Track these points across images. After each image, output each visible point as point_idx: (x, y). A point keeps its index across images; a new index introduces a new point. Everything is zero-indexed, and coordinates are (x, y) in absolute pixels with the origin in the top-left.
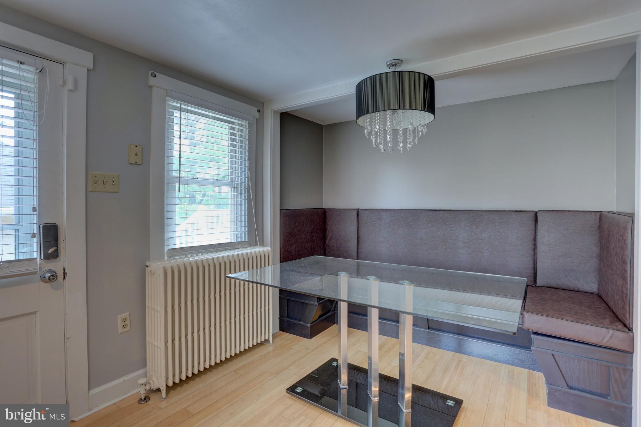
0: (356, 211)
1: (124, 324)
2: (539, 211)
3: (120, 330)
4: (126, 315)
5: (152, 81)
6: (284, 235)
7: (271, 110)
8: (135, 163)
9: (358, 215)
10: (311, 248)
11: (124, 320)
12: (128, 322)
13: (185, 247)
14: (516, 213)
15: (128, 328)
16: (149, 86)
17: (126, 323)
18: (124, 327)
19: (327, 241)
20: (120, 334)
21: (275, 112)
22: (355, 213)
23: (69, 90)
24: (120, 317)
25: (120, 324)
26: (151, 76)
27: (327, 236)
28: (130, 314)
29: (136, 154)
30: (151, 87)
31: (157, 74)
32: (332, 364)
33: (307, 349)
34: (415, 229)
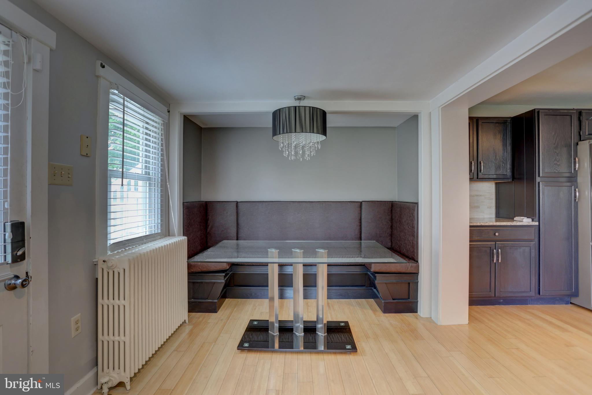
0: (236, 203)
1: (76, 326)
2: (363, 201)
3: (74, 333)
4: (78, 316)
5: (101, 72)
6: (186, 226)
7: (179, 112)
8: (86, 155)
9: (237, 206)
10: (200, 236)
11: (77, 322)
12: (79, 324)
13: (124, 241)
14: (351, 203)
15: (79, 331)
16: (96, 76)
17: (78, 325)
18: (77, 329)
19: (208, 230)
20: (73, 337)
21: (181, 113)
22: (234, 205)
23: (35, 70)
24: (73, 319)
25: (73, 327)
26: (100, 67)
27: (209, 225)
28: (81, 315)
29: (87, 146)
30: (98, 77)
31: (106, 66)
32: (253, 324)
33: (221, 320)
34: (285, 216)
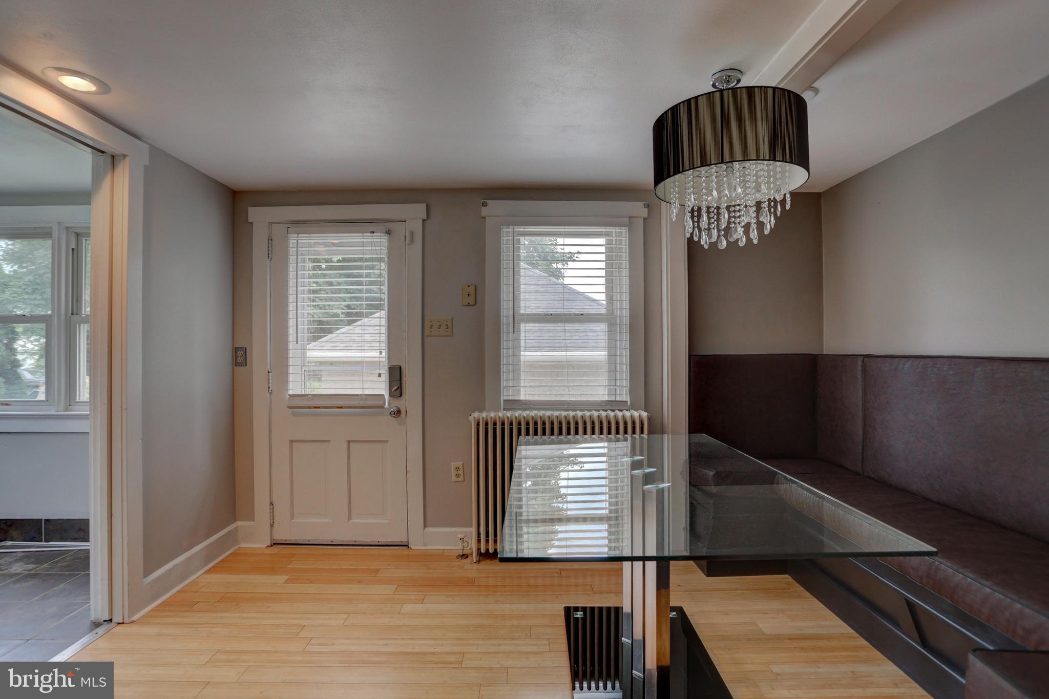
0: (861, 359)
1: (457, 472)
3: (454, 478)
4: (459, 464)
5: (485, 211)
8: (468, 304)
9: (863, 368)
11: (457, 469)
12: (461, 472)
15: (461, 479)
16: (481, 218)
17: (459, 472)
18: (458, 476)
20: (454, 482)
22: (858, 363)
23: (408, 244)
24: (453, 465)
25: (454, 473)
26: (482, 206)
28: (463, 464)
29: (468, 295)
30: (484, 218)
31: (488, 202)
